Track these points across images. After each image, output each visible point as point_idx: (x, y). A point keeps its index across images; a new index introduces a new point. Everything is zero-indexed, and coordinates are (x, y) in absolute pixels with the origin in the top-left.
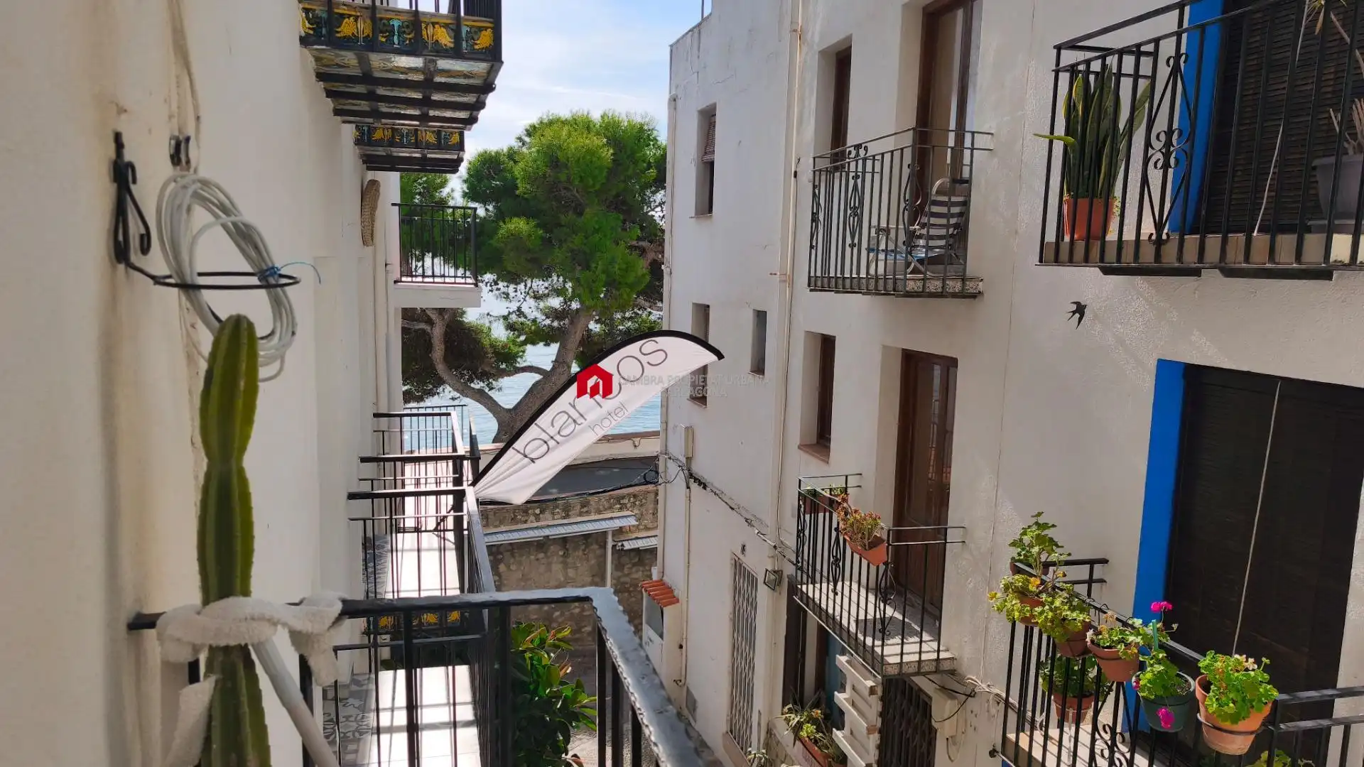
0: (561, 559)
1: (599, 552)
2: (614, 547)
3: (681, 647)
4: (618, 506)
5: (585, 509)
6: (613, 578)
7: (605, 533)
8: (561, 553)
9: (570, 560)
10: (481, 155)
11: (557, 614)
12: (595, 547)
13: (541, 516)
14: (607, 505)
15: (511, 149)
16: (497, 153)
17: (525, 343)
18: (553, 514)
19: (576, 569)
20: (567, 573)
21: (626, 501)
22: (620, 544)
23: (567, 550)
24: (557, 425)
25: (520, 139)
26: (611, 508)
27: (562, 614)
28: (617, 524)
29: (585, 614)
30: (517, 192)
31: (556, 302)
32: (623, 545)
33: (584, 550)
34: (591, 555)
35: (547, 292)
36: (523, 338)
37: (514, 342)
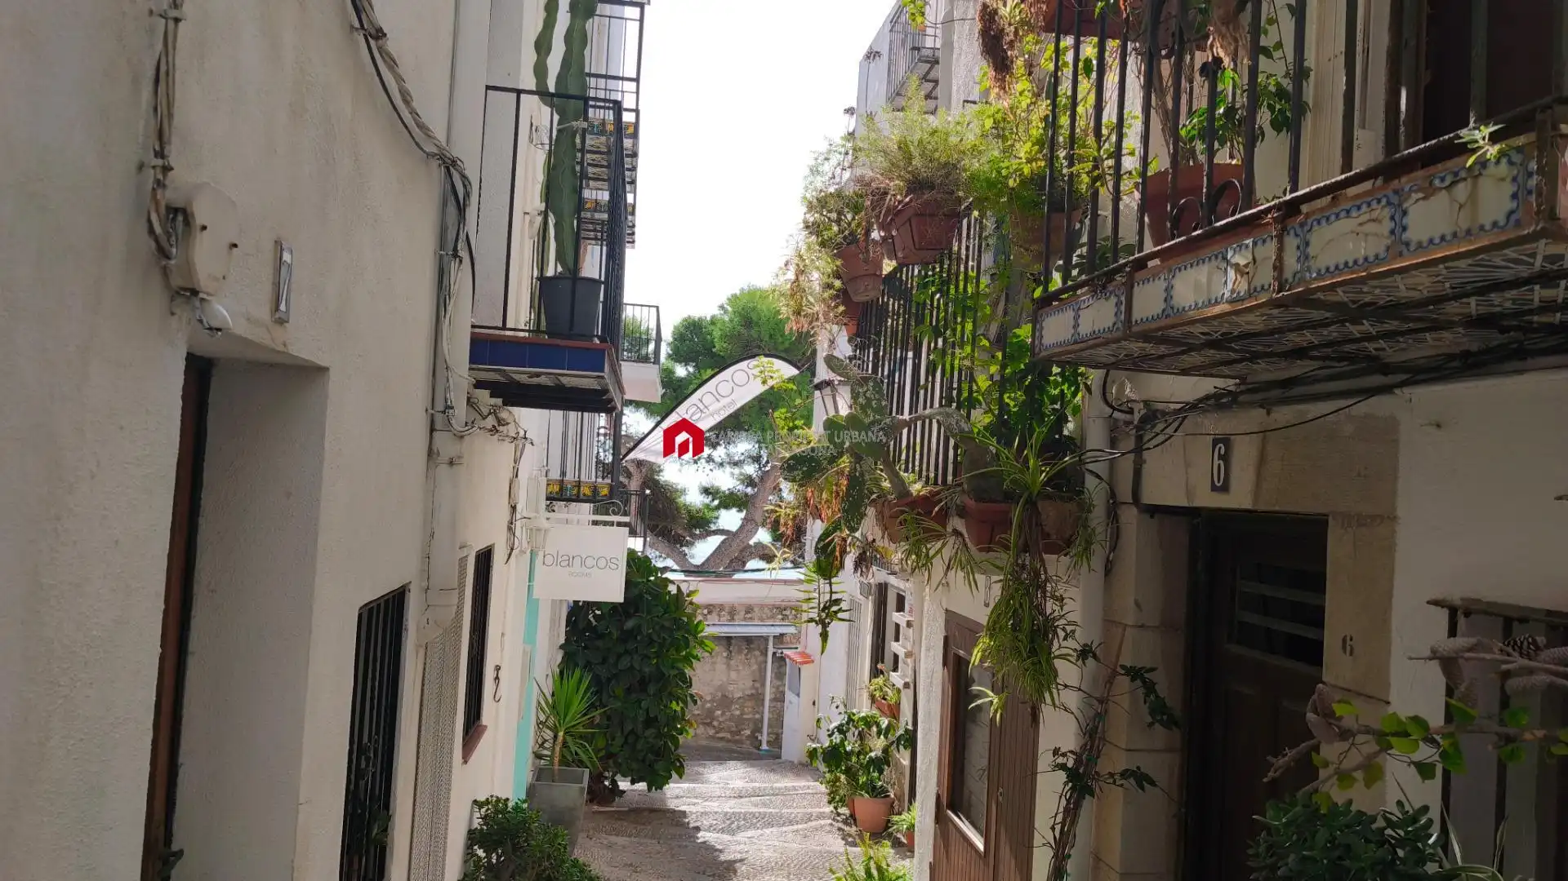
0: (725, 660)
1: (761, 659)
2: (774, 654)
3: (814, 703)
4: (780, 617)
5: (749, 616)
6: (772, 686)
7: (766, 639)
8: (725, 654)
9: (732, 662)
10: (685, 320)
11: (719, 712)
12: (757, 653)
13: (709, 616)
14: (770, 614)
15: (713, 317)
16: (700, 319)
17: (718, 508)
18: (719, 616)
19: (738, 671)
20: (729, 676)
21: (787, 612)
22: (780, 651)
23: (731, 652)
24: (690, 412)
25: (722, 307)
26: (773, 617)
27: (723, 714)
28: (778, 630)
29: (745, 716)
30: (714, 350)
31: (751, 469)
32: (782, 653)
33: (746, 655)
34: (753, 661)
35: (742, 458)
36: (716, 502)
37: (707, 506)
